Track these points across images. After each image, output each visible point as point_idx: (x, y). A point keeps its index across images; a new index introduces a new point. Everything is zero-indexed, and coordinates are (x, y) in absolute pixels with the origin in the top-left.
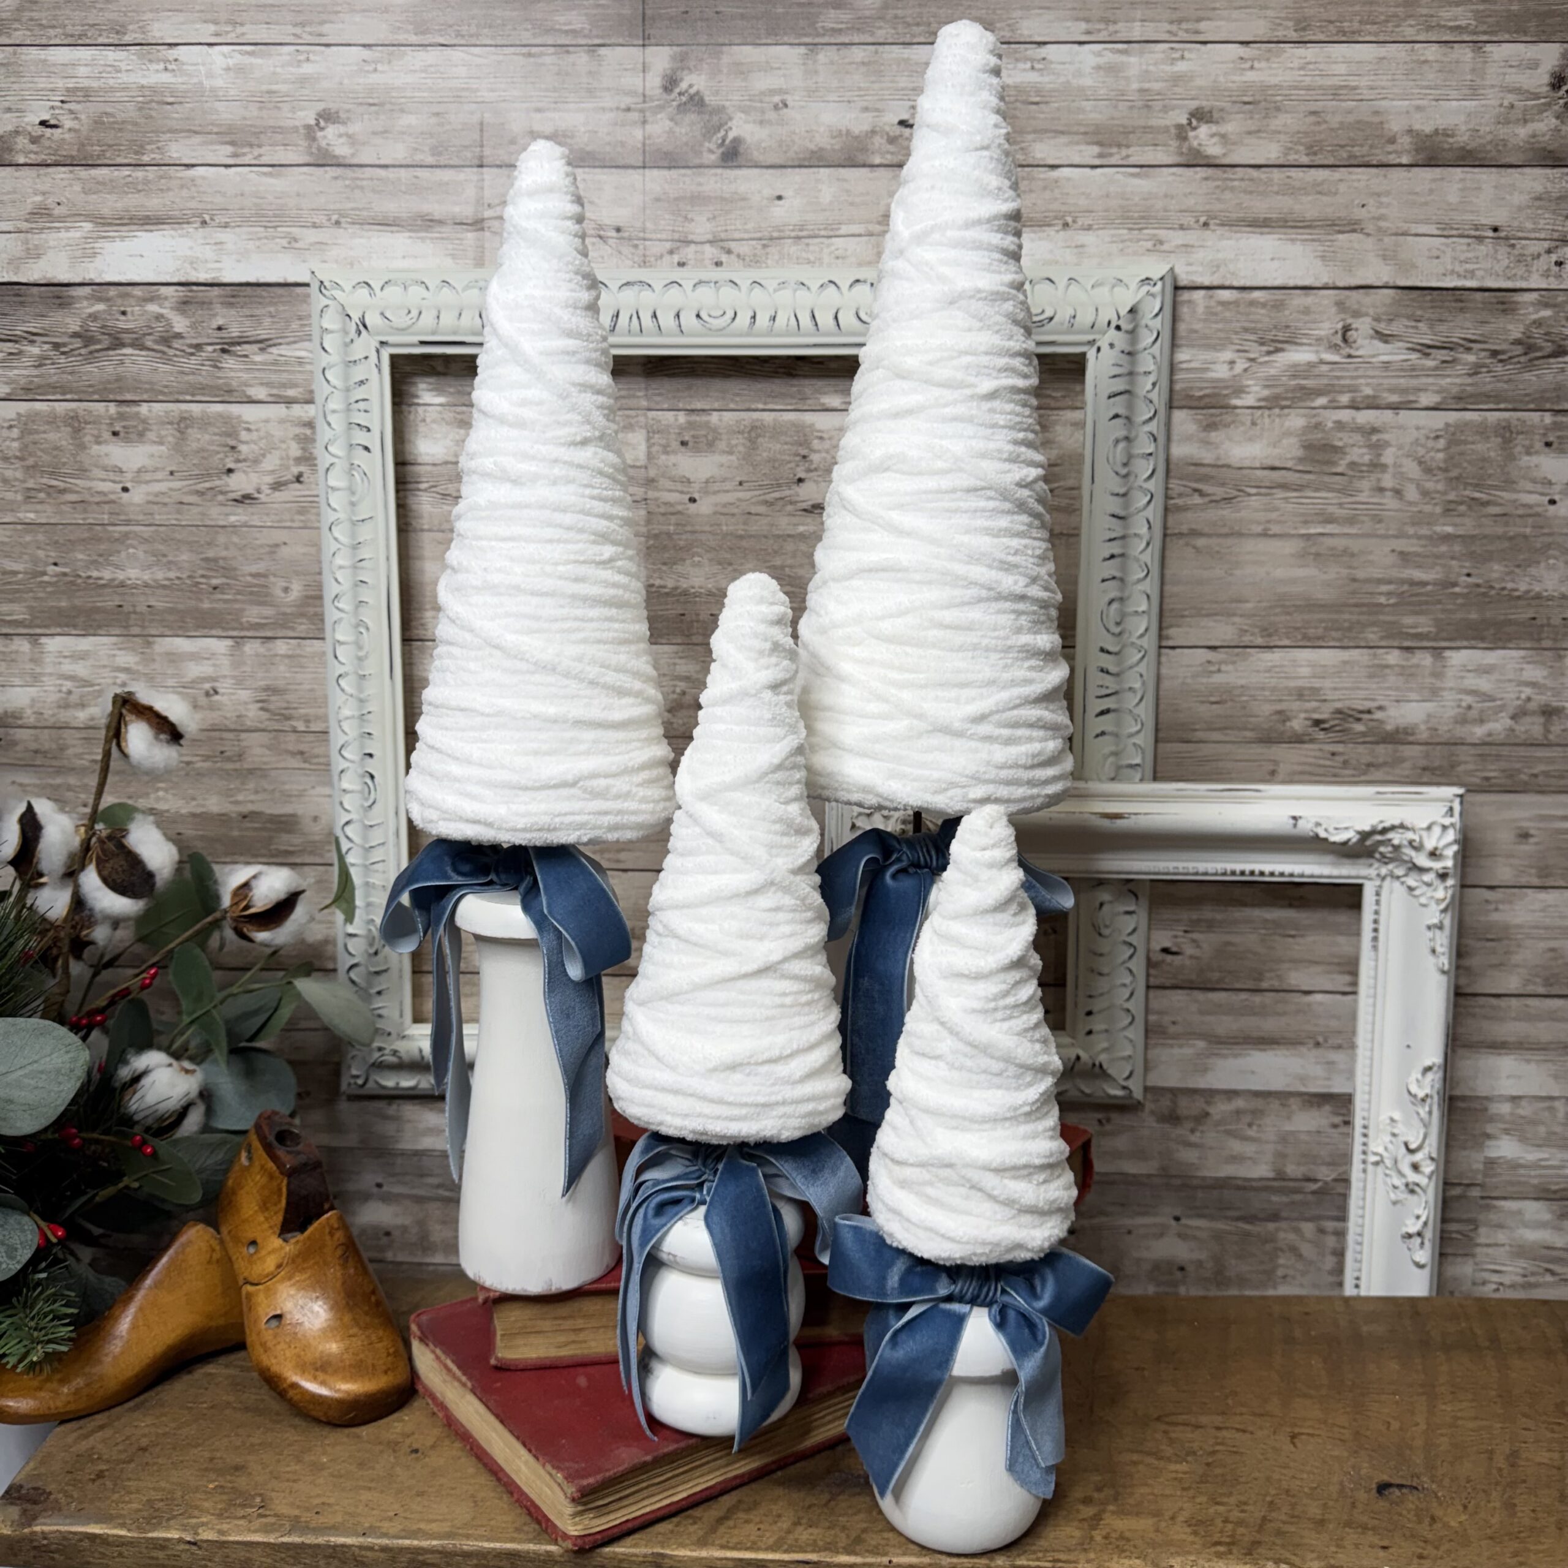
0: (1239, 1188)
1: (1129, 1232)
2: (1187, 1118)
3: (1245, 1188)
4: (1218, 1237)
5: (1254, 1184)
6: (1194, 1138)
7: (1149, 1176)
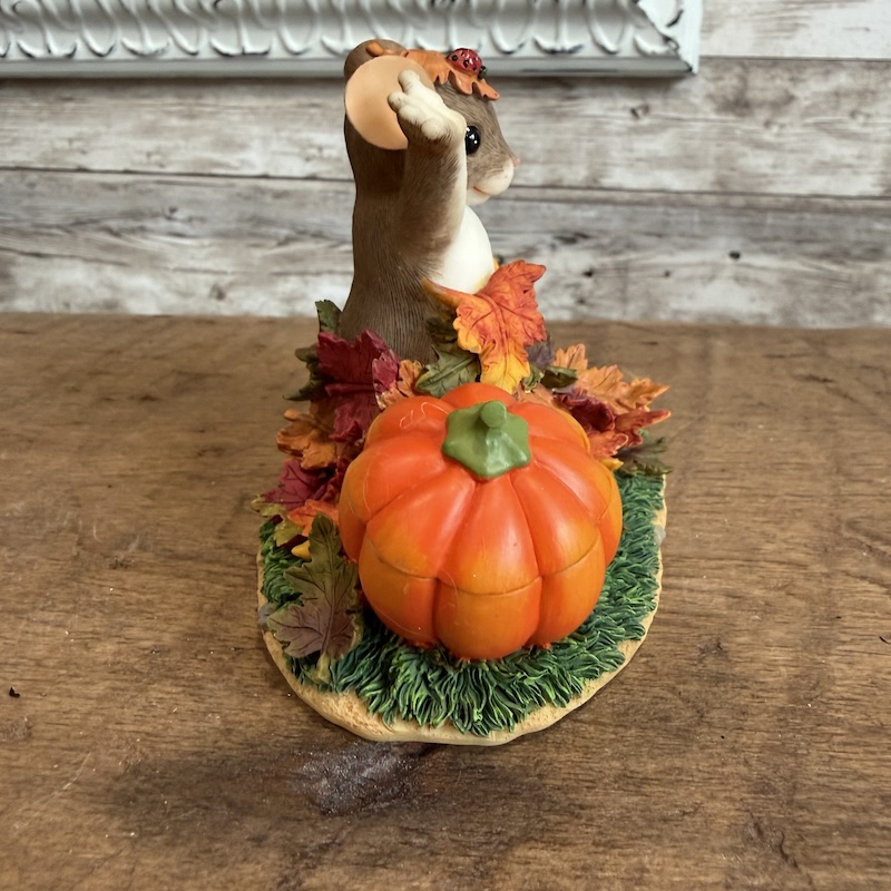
0: (826, 210)
1: (667, 274)
2: (761, 104)
3: (836, 211)
4: (791, 282)
5: (851, 204)
6: (768, 136)
7: (700, 193)
